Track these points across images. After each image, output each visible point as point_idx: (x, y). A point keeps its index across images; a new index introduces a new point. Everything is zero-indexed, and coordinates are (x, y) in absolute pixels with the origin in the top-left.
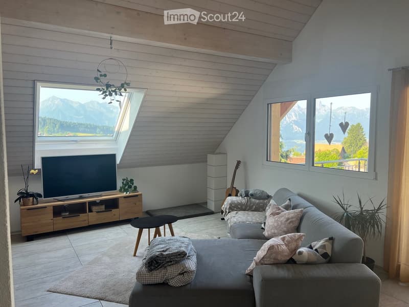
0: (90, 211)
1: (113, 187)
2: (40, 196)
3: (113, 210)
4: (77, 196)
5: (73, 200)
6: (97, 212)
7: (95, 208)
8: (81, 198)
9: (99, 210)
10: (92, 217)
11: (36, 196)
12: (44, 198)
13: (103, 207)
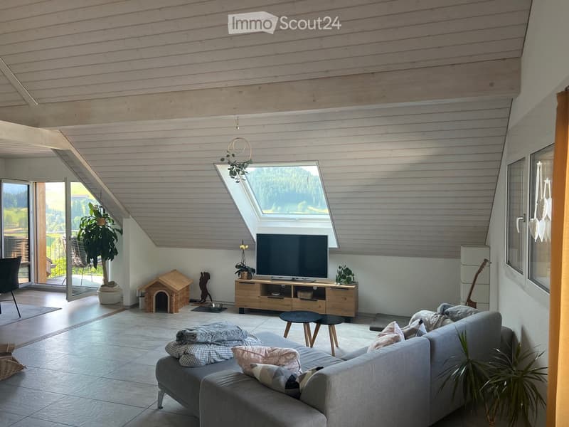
0: (296, 296)
1: (323, 273)
2: (253, 270)
3: (319, 301)
4: (290, 278)
5: (285, 281)
6: (302, 299)
7: (300, 294)
8: (293, 280)
9: (304, 298)
10: (296, 303)
11: (251, 271)
12: (257, 274)
13: (309, 295)
